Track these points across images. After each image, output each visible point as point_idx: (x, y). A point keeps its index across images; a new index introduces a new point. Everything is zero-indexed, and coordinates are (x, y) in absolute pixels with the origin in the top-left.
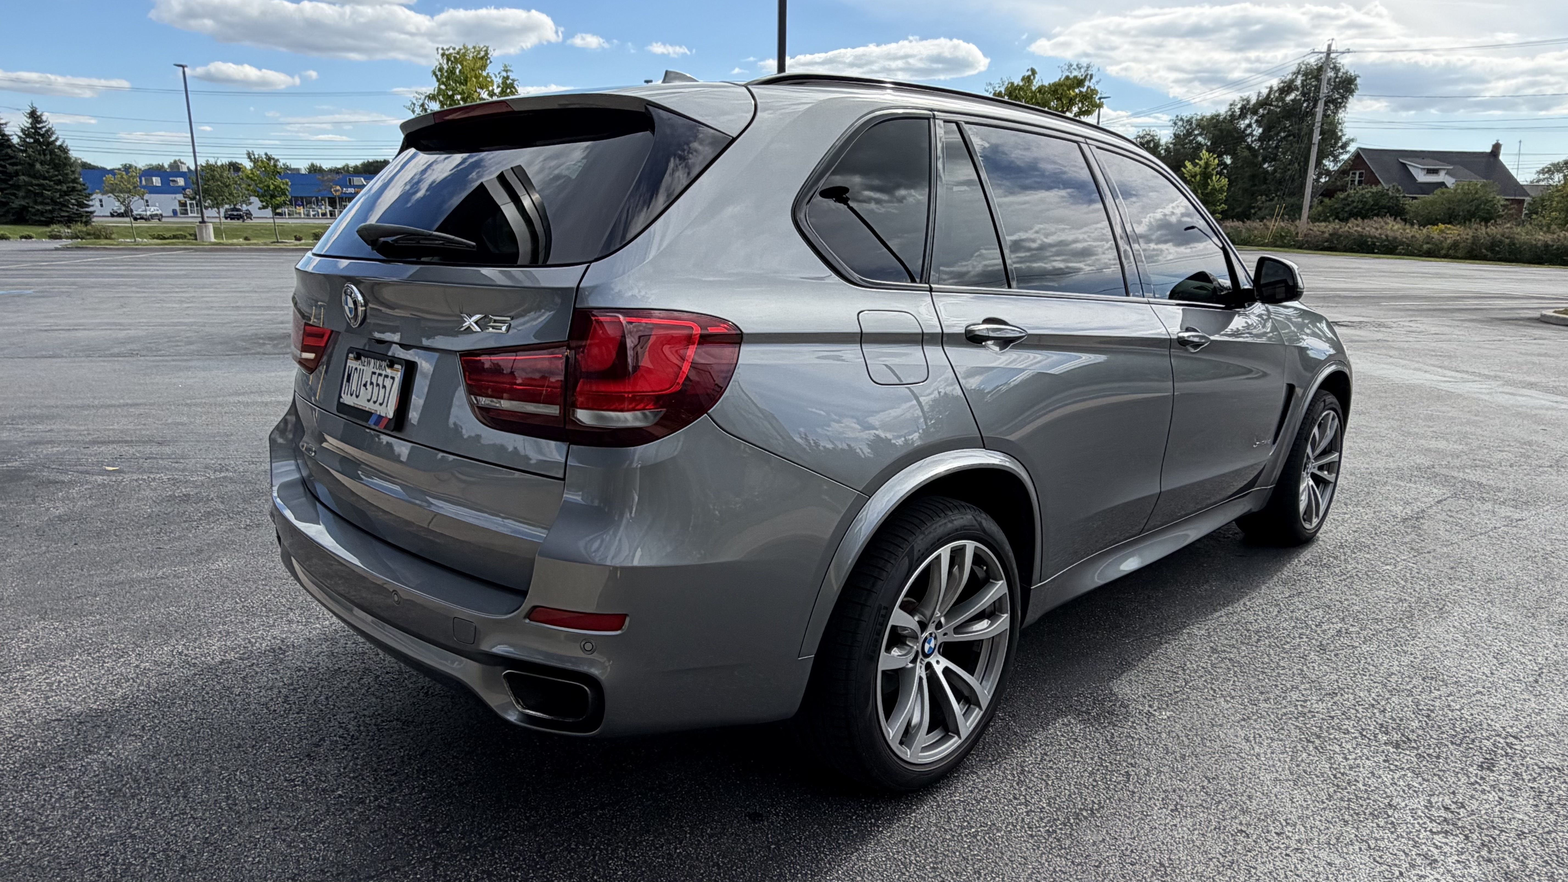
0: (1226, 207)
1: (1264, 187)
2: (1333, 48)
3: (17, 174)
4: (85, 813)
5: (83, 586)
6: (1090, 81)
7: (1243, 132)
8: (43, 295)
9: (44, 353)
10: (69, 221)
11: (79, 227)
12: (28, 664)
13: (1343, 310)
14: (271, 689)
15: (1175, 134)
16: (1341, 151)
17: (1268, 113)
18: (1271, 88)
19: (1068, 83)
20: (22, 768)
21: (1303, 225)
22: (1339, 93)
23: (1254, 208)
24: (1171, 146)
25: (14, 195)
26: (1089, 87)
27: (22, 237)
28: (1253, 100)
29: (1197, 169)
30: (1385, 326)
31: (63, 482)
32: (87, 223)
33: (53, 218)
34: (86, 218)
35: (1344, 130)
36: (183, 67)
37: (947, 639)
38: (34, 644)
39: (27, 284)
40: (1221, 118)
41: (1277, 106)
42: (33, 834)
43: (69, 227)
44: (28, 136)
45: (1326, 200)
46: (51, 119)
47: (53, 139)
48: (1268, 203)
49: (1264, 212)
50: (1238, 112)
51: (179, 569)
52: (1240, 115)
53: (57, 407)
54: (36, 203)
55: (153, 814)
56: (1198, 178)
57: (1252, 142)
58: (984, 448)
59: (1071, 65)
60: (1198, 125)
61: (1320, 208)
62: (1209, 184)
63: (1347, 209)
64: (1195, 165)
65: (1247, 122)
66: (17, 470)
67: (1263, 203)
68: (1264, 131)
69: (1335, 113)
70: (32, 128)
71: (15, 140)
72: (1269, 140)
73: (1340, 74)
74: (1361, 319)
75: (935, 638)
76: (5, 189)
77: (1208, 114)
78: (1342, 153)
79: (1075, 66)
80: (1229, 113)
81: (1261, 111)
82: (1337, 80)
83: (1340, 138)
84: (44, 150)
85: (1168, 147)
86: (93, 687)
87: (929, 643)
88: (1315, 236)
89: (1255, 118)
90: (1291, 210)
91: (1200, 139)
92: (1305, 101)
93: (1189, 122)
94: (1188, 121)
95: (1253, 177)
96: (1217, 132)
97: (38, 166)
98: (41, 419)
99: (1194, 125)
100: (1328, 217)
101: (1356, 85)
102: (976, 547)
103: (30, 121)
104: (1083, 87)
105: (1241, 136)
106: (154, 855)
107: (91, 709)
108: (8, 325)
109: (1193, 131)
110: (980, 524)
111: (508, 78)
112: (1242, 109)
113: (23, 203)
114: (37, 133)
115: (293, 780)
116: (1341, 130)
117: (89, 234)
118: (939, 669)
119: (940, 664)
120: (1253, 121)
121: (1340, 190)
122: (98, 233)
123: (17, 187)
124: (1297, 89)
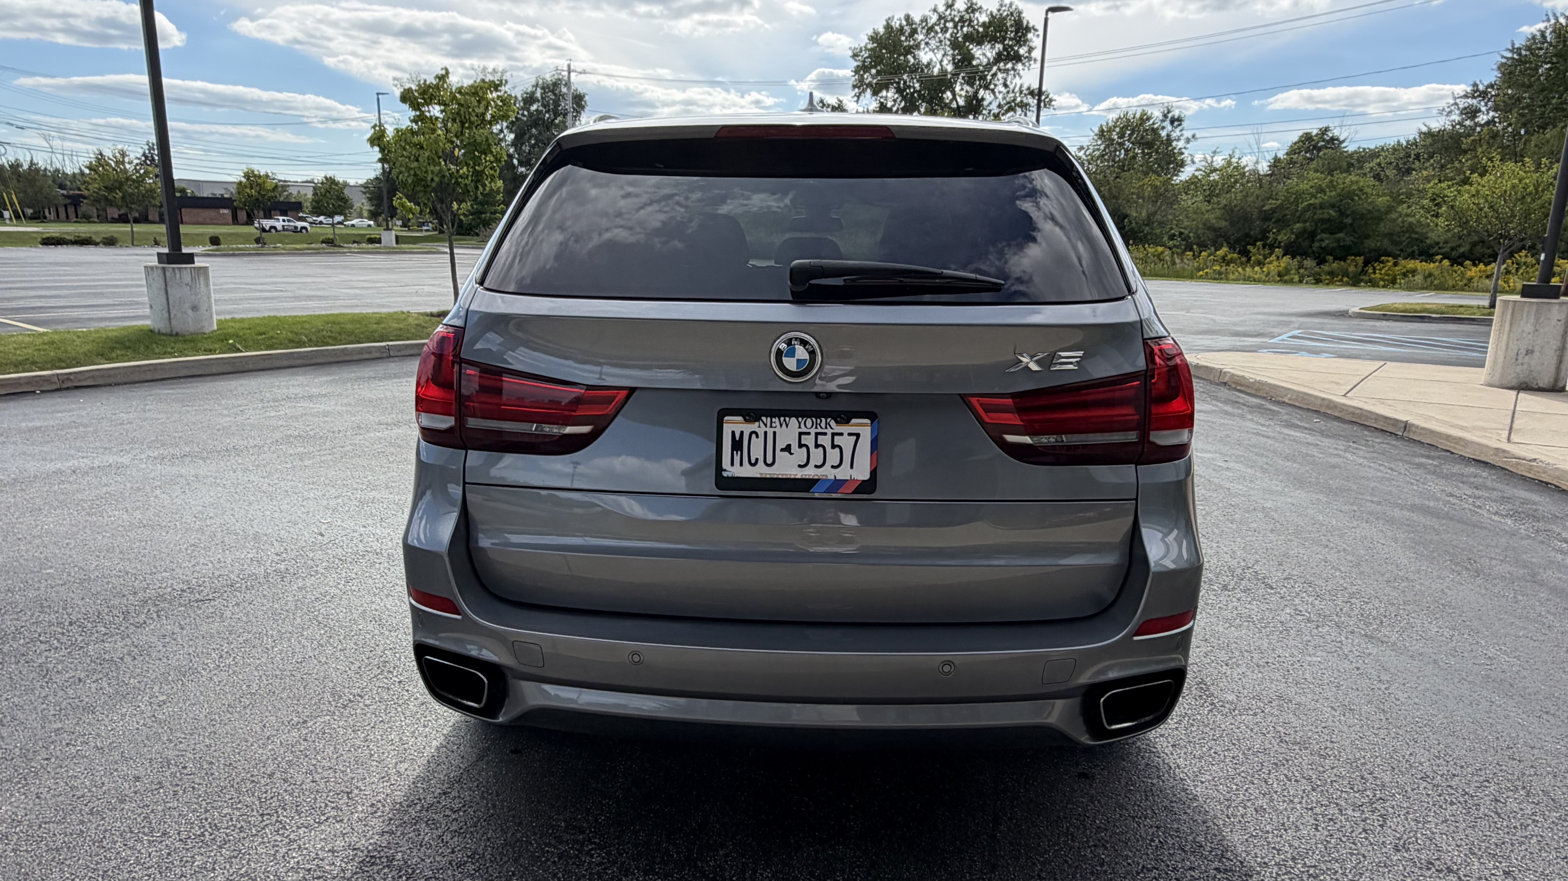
2: (572, 68)
41: (523, 115)
65: (499, 127)
73: (575, 92)
82: (571, 96)
92: (546, 112)
101: (585, 102)
124: (538, 101)
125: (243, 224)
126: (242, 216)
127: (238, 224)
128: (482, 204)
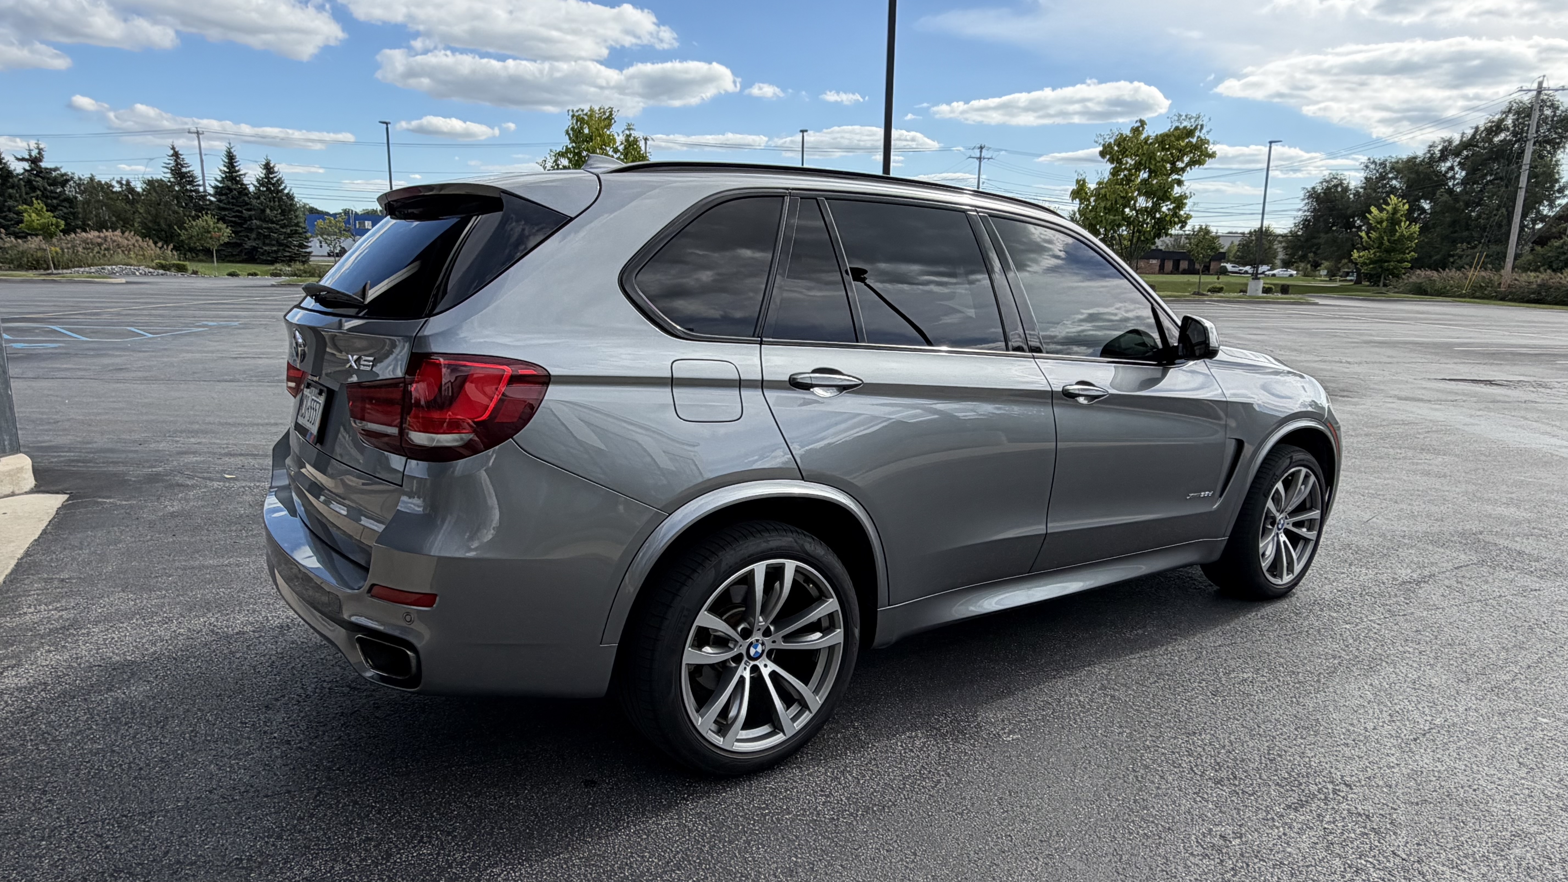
0: (1416, 255)
1: (1466, 233)
2: (1545, 85)
3: (250, 218)
4: (88, 732)
5: (165, 569)
6: (1200, 131)
7: (1444, 175)
8: (245, 326)
9: (226, 377)
10: (290, 260)
11: (298, 266)
12: (96, 623)
13: (1508, 367)
14: (264, 656)
15: (1366, 178)
16: (1557, 195)
17: (1472, 155)
18: (1477, 128)
19: (1177, 133)
20: (59, 696)
21: (1507, 274)
22: (1556, 133)
23: (1453, 256)
24: (1361, 190)
25: (247, 236)
26: (1199, 137)
27: (249, 274)
28: (1456, 142)
29: (1384, 215)
30: (1546, 387)
31: (188, 485)
32: (304, 263)
33: (277, 258)
34: (305, 258)
35: (1561, 172)
36: (387, 124)
37: (774, 646)
38: (108, 609)
39: (236, 317)
40: (1418, 160)
41: (1485, 148)
42: (45, 743)
43: (290, 266)
44: (262, 185)
45: (1538, 248)
46: (282, 170)
47: (282, 187)
48: (1469, 252)
49: (1465, 260)
50: (1438, 154)
51: (242, 560)
52: (1440, 158)
53: (214, 423)
54: (264, 244)
55: (134, 737)
56: (1385, 224)
57: (1454, 185)
58: (803, 479)
59: (1180, 116)
60: (1392, 168)
61: (1531, 257)
62: (1397, 231)
63: (1562, 258)
64: (1381, 210)
65: (1448, 164)
66: (158, 474)
67: (1463, 250)
68: (1467, 174)
69: (1553, 154)
70: (266, 178)
71: (252, 189)
72: (1474, 184)
73: (1558, 113)
74: (1522, 378)
75: (763, 644)
76: (240, 232)
77: (1404, 156)
78: (1559, 198)
79: (1184, 117)
80: (1429, 155)
81: (1465, 153)
82: (1555, 119)
83: (1557, 181)
84: (274, 197)
85: (1357, 192)
86: (134, 644)
87: (756, 648)
88: (1521, 287)
89: (1458, 160)
90: (1496, 259)
91: (1394, 182)
92: (1516, 142)
93: (1383, 164)
94: (1381, 164)
95: (1454, 223)
96: (1413, 176)
97: (268, 211)
98: (195, 433)
99: (1388, 168)
100: (1539, 267)
102: (797, 566)
103: (264, 172)
104: (1193, 137)
105: (1442, 179)
106: (121, 765)
107: (126, 660)
108: (208, 352)
109: (1387, 174)
110: (802, 546)
111: (629, 136)
112: (1442, 151)
113: (254, 244)
114: (269, 182)
115: (246, 723)
116: (1558, 173)
117: (305, 272)
118: (765, 673)
119: (767, 668)
120: (1456, 164)
121: (1555, 238)
122: (313, 271)
123: (250, 230)
124: (1508, 129)
125: (1168, 274)
126: (1169, 265)
127: (1163, 273)
128: (1388, 251)
